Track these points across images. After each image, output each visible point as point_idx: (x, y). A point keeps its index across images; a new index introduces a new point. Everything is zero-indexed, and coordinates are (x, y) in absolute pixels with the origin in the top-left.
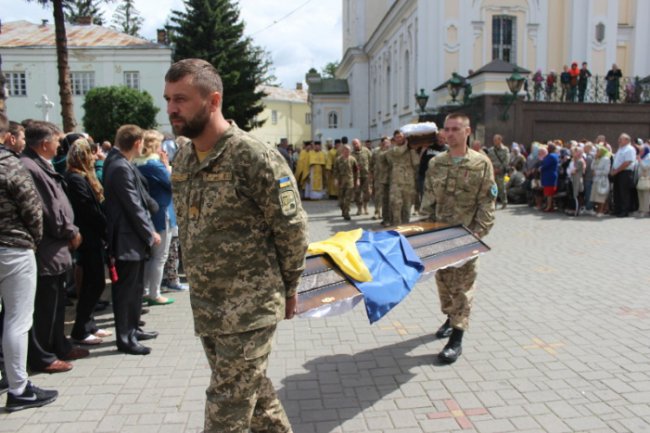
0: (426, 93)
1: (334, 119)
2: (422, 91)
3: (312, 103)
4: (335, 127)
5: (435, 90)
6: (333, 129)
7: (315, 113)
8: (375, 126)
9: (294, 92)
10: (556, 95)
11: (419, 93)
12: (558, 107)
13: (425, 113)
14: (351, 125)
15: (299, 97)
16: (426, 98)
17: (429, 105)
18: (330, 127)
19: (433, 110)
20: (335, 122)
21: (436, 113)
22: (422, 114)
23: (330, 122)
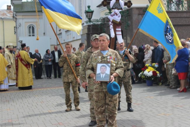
0: (92, 9)
1: (32, 30)
2: (89, 7)
3: (16, 19)
4: (33, 35)
5: (97, 7)
6: (32, 37)
7: (18, 26)
8: (61, 34)
9: (6, 12)
10: (183, 6)
11: (87, 9)
12: (185, 15)
13: (91, 23)
14: (44, 33)
15: (8, 15)
16: (92, 12)
17: (94, 18)
18: (30, 36)
19: (97, 21)
20: (33, 32)
21: (99, 23)
22: (89, 24)
23: (30, 32)
